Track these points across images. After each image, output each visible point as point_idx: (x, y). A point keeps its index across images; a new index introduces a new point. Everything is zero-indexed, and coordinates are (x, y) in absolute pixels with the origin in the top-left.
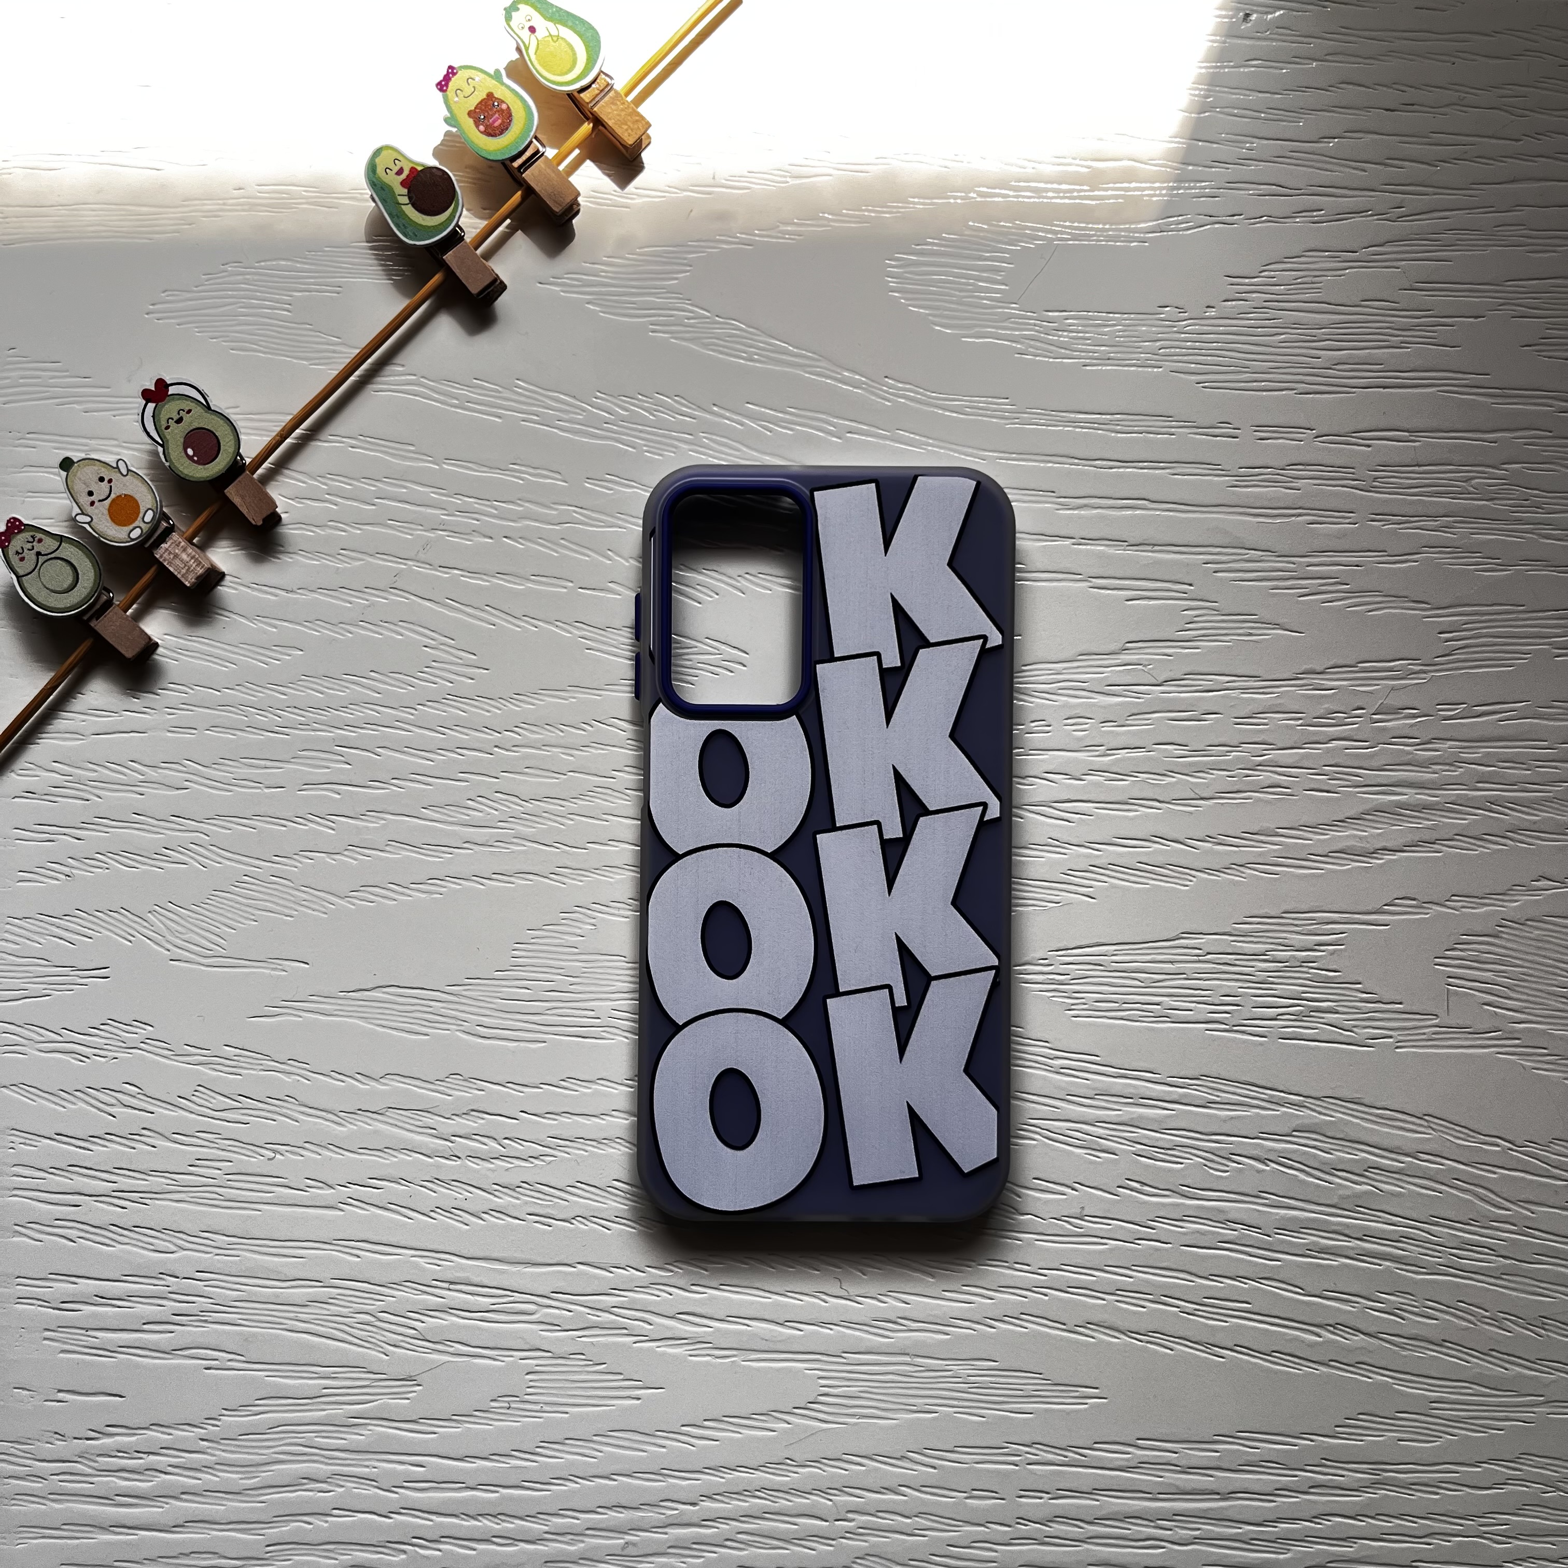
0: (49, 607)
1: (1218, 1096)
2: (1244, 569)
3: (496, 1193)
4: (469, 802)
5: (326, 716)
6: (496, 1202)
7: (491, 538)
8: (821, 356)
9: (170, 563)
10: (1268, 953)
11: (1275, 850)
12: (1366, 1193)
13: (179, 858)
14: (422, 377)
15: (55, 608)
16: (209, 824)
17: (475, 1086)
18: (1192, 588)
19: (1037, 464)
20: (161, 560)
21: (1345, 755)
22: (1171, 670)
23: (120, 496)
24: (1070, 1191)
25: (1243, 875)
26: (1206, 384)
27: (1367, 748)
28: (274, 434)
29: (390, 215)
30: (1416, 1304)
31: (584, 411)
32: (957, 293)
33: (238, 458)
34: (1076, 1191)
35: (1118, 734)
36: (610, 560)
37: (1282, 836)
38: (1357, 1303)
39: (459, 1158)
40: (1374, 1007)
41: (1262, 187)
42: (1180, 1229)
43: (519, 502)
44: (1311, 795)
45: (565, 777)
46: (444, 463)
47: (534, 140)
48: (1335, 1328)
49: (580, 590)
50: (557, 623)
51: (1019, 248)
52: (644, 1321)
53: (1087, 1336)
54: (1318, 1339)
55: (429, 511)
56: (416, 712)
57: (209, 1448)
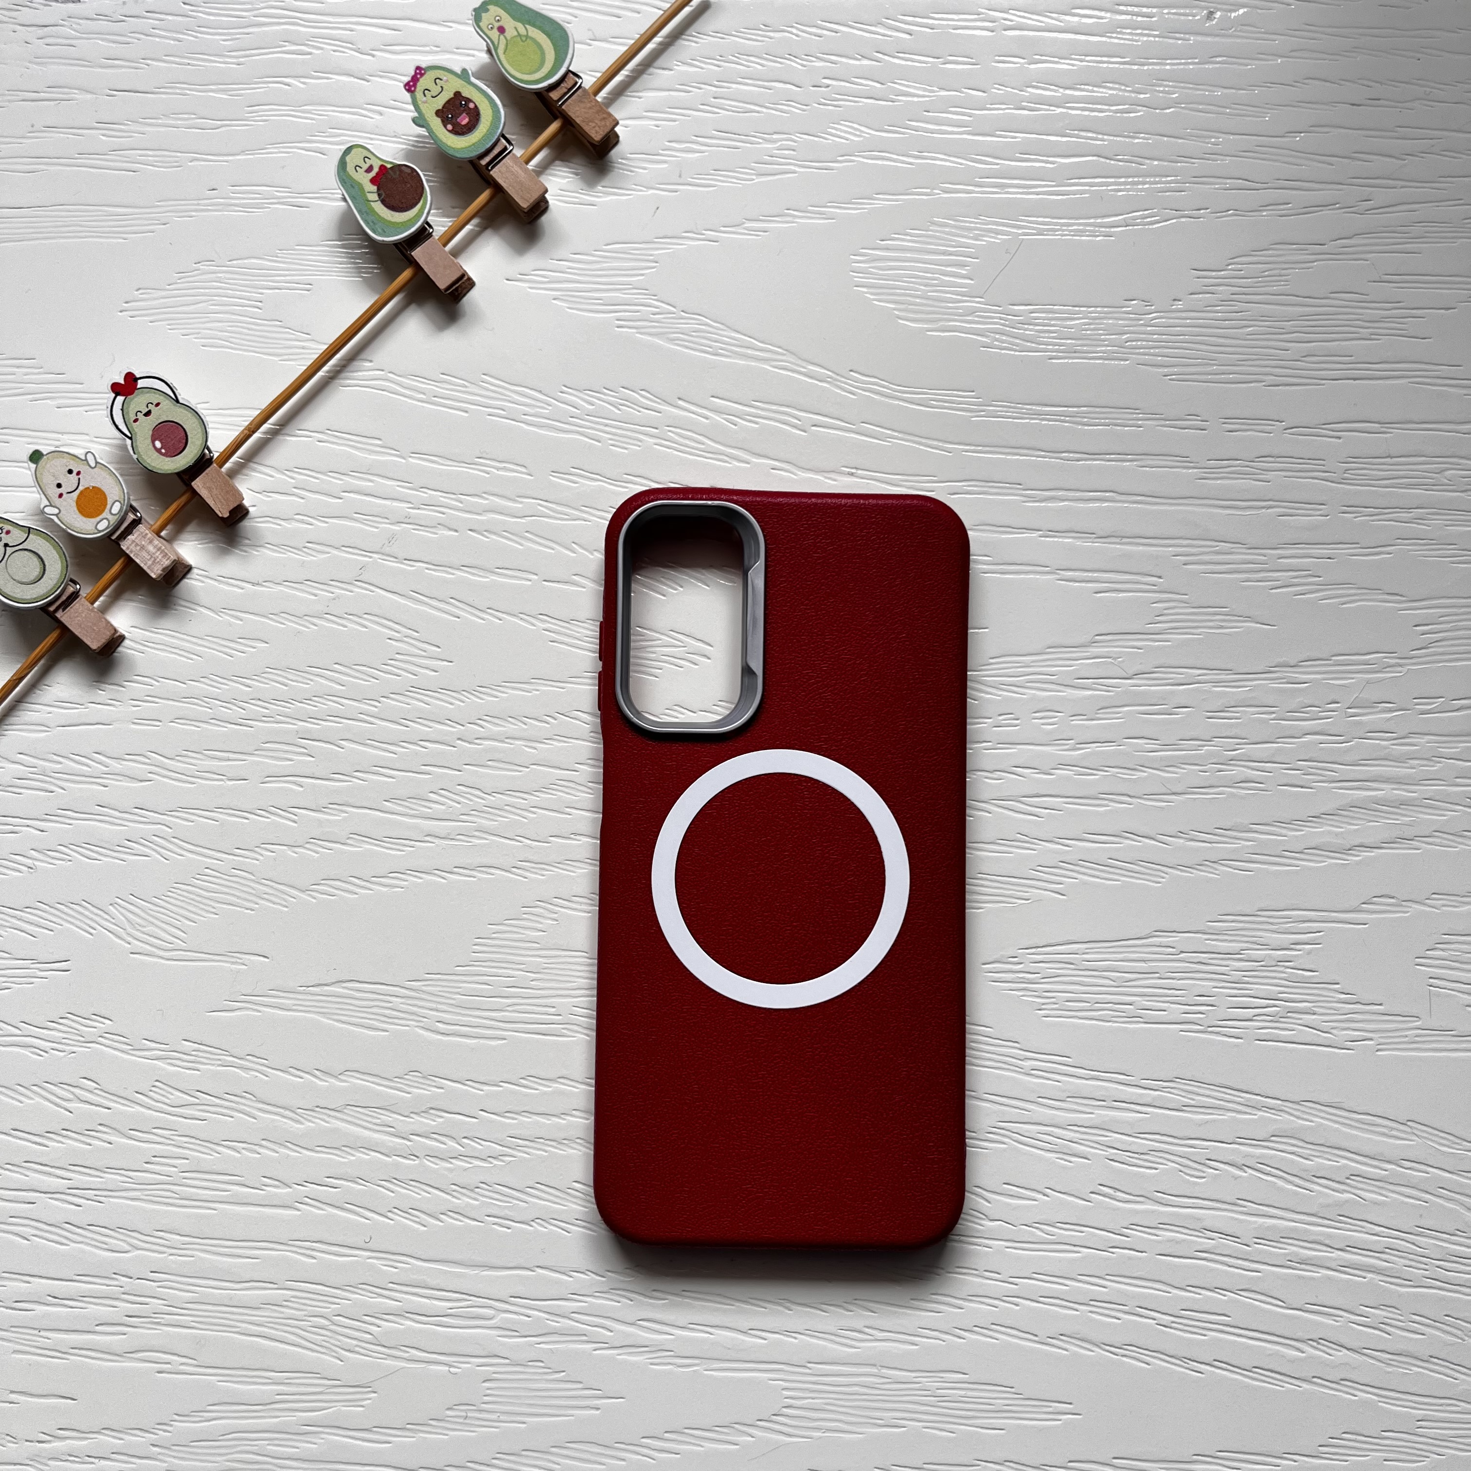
0: (16, 598)
1: (1193, 1100)
2: (1212, 561)
3: (454, 1193)
4: (431, 795)
5: (289, 708)
6: (453, 1202)
7: (456, 531)
8: (786, 350)
9: (137, 555)
10: (1242, 952)
11: (1248, 846)
12: (1347, 1201)
13: (139, 849)
14: (390, 372)
15: (23, 599)
16: (172, 816)
17: (434, 1084)
18: (1162, 580)
19: (1004, 456)
20: (128, 552)
21: (1322, 749)
22: (1141, 664)
23: (88, 488)
24: (1040, 1196)
25: (1217, 872)
26: (1174, 377)
27: (1342, 743)
28: (242, 429)
29: (359, 212)
30: (1402, 1318)
31: (550, 405)
32: (922, 287)
33: (206, 451)
34: (1048, 1196)
35: (1088, 727)
36: (575, 553)
37: (1256, 832)
38: (1341, 1317)
39: (417, 1157)
40: (1353, 1009)
41: (1228, 181)
42: (1155, 1237)
43: (484, 495)
44: (1284, 789)
45: (528, 770)
46: (410, 457)
47: (501, 138)
48: (1319, 1343)
49: (544, 583)
50: (521, 615)
51: (984, 243)
52: (603, 1328)
53: (1060, 1348)
54: (1300, 1354)
55: (395, 504)
56: (379, 705)
57: (159, 1454)
